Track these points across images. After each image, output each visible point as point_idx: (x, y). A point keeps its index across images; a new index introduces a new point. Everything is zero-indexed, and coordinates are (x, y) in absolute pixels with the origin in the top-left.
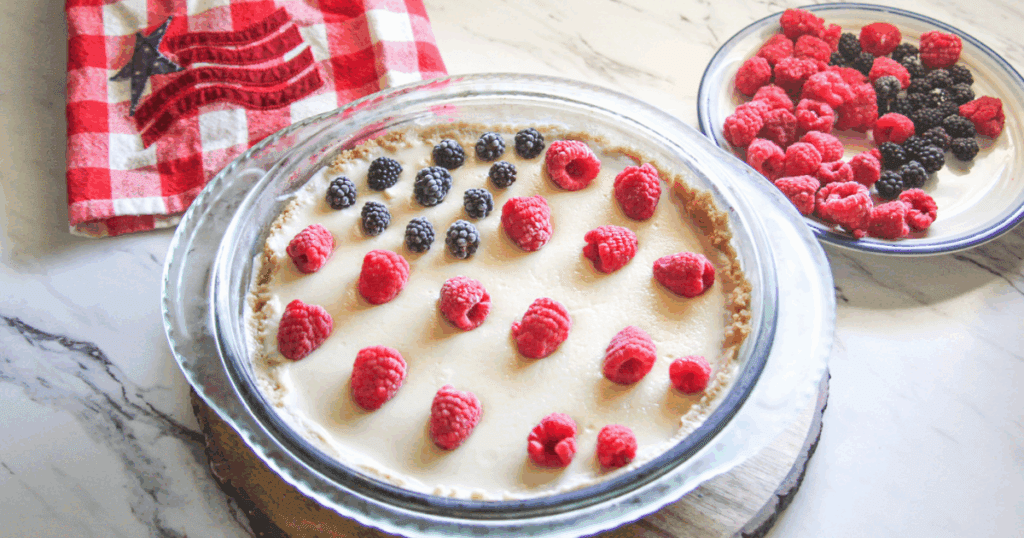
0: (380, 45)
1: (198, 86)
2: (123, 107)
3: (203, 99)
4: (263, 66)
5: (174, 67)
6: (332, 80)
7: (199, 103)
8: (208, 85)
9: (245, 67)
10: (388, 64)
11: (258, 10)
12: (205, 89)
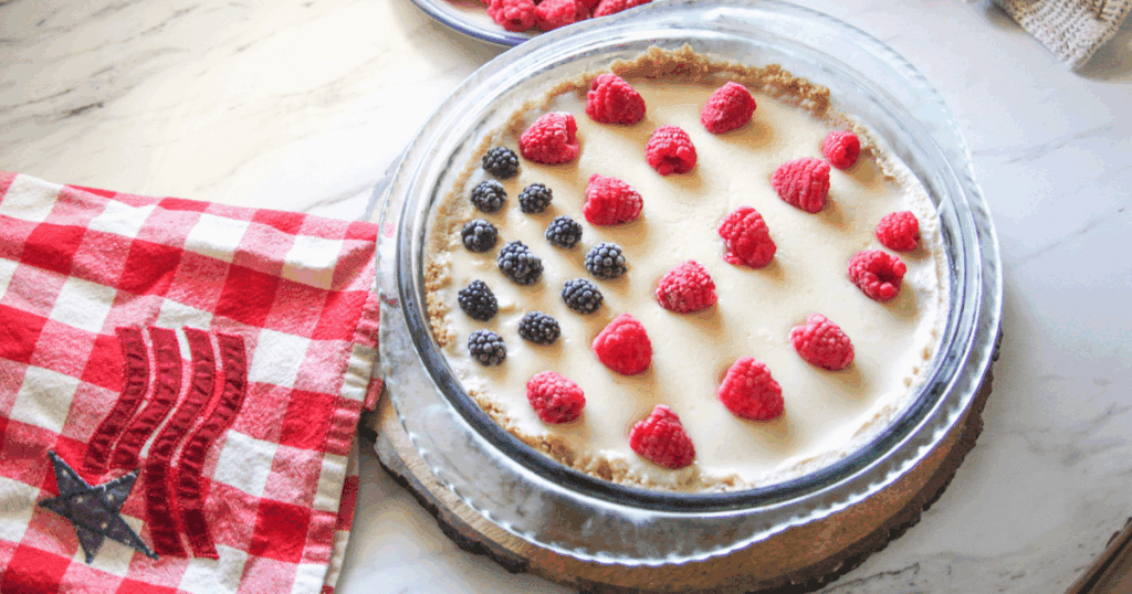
0: (240, 254)
1: (174, 463)
2: (140, 563)
3: (194, 465)
4: (186, 384)
5: (130, 478)
6: (242, 326)
7: (197, 472)
8: (179, 451)
9: (179, 402)
10: (275, 257)
11: (107, 354)
12: (184, 455)
